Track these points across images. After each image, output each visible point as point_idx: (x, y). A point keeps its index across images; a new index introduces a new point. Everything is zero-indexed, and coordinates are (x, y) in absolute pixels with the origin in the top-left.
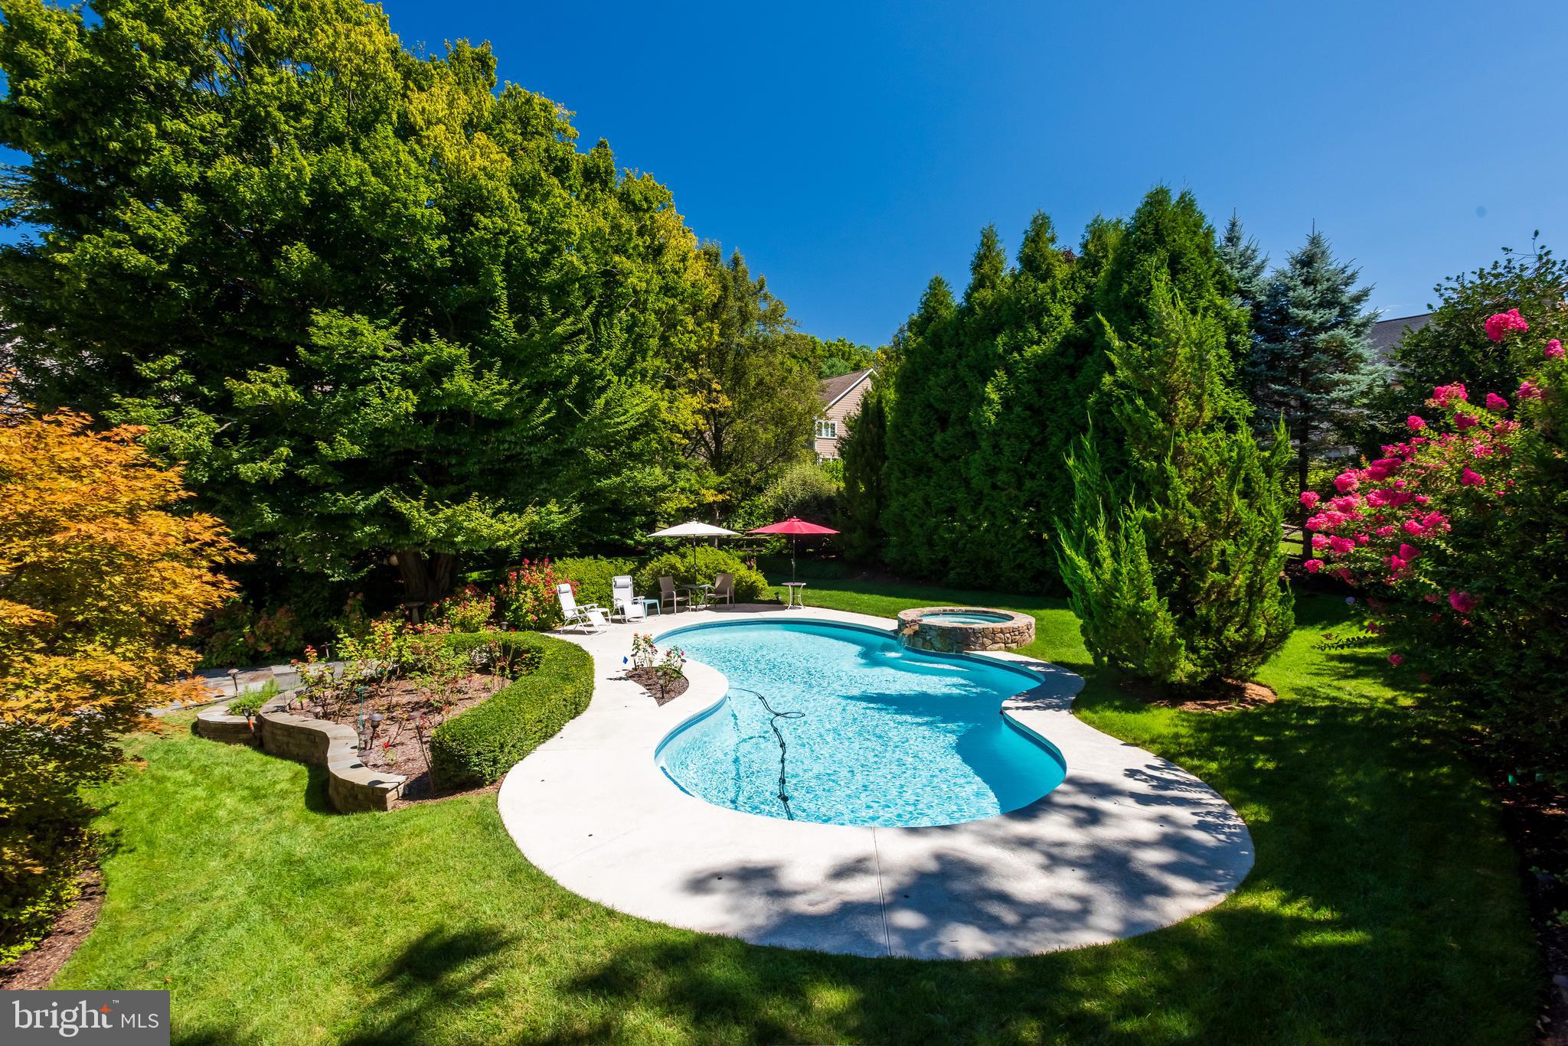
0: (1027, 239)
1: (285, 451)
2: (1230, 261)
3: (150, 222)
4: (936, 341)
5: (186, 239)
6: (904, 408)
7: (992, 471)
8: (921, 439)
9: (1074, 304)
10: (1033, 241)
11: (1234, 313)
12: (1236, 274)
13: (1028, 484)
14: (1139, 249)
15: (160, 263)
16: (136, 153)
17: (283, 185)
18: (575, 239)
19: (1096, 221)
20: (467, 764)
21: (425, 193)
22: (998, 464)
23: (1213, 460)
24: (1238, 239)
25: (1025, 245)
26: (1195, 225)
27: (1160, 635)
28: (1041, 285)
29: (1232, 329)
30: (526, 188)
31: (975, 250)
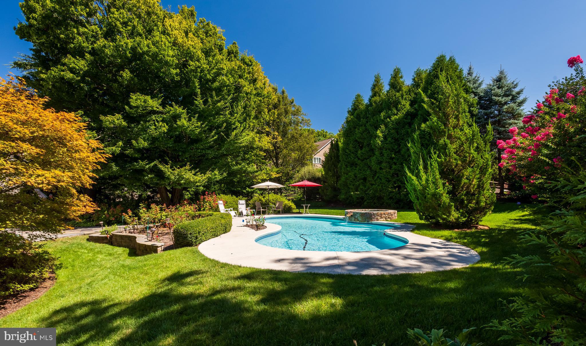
0: (392, 77)
1: (121, 143)
2: (469, 81)
3: (74, 63)
4: (358, 117)
5: (86, 68)
6: (346, 143)
7: (380, 163)
8: (353, 153)
9: (410, 100)
10: (394, 78)
11: (471, 100)
12: (472, 86)
13: (394, 167)
14: (434, 77)
15: (77, 77)
16: (70, 39)
17: (121, 49)
18: (225, 72)
19: (418, 70)
20: (186, 237)
21: (171, 53)
22: (382, 160)
23: (463, 138)
24: (472, 73)
25: (391, 79)
26: (455, 68)
27: (444, 202)
28: (397, 94)
29: (471, 106)
30: (207, 53)
31: (373, 83)
